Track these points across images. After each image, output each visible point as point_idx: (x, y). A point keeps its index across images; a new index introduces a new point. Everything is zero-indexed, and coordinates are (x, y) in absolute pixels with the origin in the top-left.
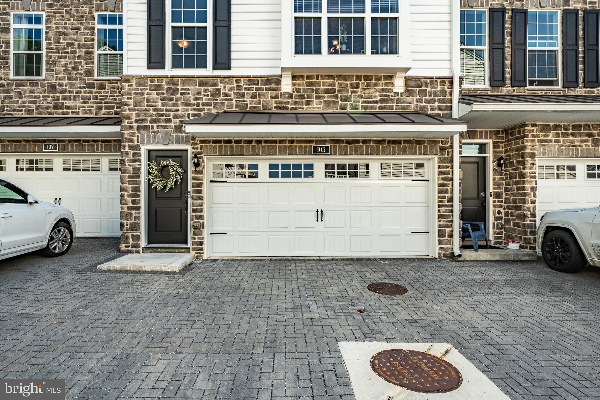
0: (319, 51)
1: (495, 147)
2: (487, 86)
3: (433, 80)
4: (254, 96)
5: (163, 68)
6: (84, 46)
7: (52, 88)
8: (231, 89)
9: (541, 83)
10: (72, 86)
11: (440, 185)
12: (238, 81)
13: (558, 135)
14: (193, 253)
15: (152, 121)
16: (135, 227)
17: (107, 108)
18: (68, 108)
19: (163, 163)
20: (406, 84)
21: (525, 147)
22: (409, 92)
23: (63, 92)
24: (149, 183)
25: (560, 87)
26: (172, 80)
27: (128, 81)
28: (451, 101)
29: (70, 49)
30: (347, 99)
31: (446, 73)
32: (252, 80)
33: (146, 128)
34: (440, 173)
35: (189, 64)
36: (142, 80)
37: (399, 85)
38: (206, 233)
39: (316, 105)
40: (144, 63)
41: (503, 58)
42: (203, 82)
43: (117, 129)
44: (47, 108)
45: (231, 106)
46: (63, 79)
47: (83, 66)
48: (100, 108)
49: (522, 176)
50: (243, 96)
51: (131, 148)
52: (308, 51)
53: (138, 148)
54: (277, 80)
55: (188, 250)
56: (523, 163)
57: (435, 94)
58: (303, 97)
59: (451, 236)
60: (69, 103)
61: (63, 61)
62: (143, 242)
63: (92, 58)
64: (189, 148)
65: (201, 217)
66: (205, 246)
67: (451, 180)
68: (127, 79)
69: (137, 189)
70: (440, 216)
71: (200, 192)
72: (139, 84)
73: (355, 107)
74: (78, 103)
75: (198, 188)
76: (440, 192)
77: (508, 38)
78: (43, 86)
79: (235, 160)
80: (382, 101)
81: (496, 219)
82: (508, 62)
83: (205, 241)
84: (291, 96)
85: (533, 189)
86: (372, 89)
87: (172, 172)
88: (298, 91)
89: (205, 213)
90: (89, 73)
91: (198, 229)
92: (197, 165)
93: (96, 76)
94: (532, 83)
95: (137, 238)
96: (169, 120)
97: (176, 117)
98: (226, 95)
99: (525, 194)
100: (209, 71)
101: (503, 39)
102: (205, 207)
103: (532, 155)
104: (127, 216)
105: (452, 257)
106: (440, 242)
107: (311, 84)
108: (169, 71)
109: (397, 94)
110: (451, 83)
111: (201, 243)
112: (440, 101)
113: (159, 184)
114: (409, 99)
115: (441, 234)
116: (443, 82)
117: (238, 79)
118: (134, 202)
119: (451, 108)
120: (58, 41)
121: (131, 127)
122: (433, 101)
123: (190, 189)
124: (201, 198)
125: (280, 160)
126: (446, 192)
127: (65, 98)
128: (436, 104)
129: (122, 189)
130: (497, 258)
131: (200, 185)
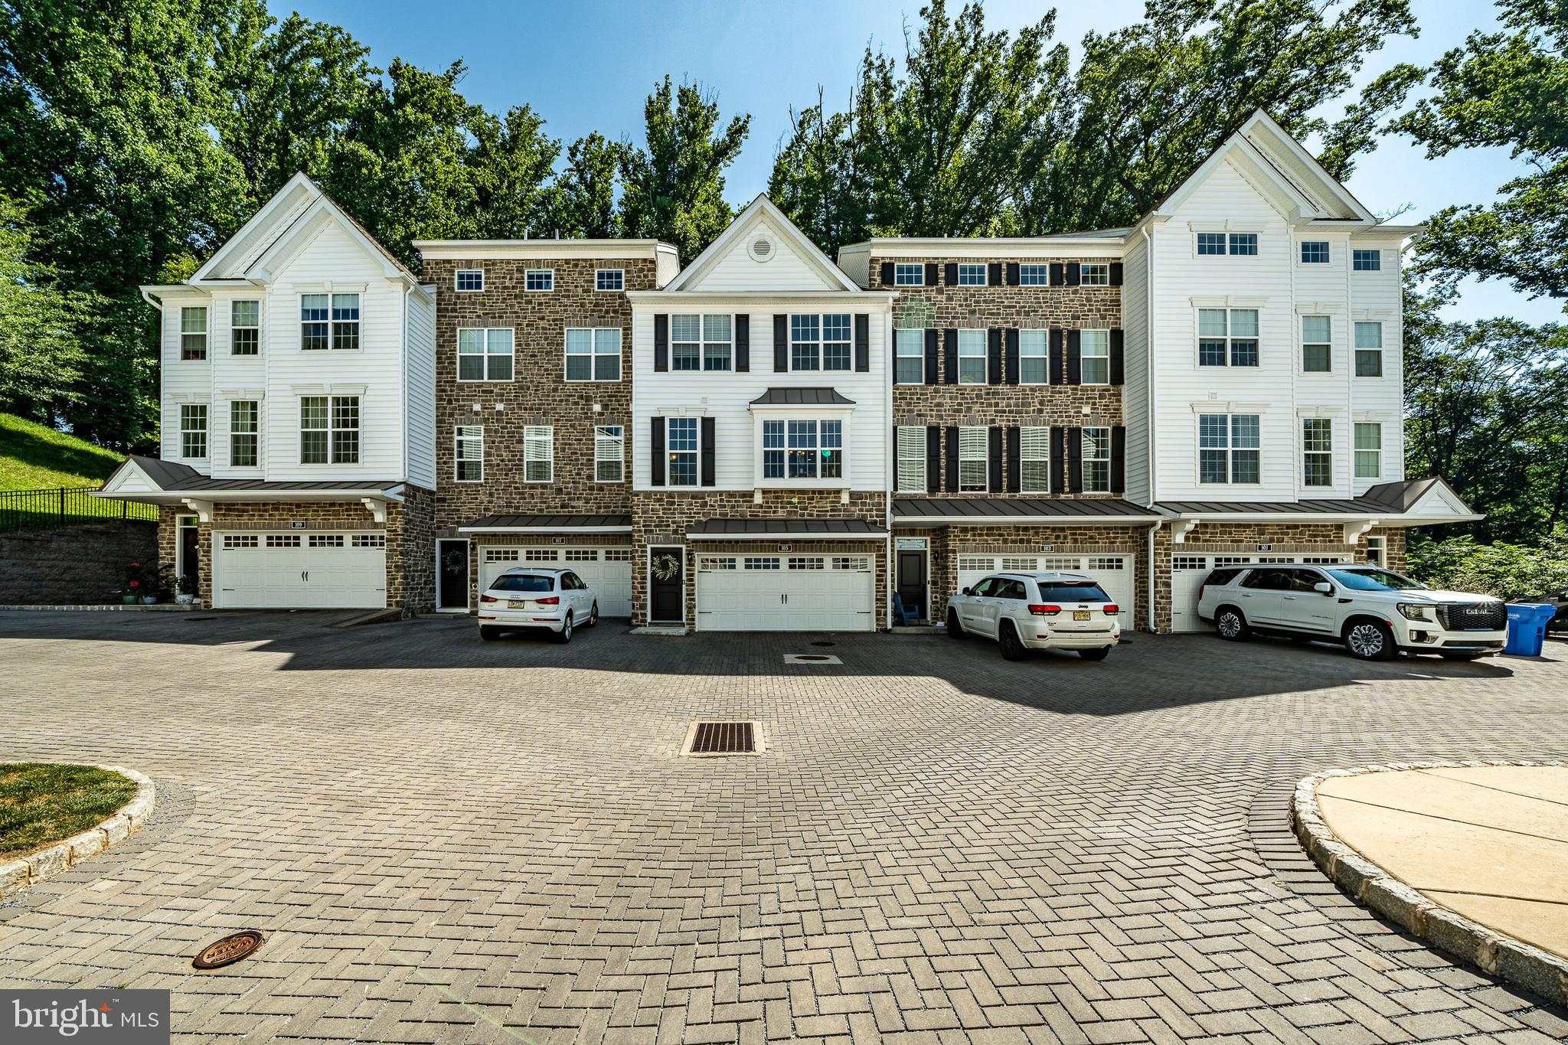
0: (782, 475)
1: (932, 542)
2: (925, 492)
3: (872, 495)
4: (733, 507)
5: (664, 484)
6: (586, 454)
7: (559, 491)
8: (716, 501)
9: (973, 488)
10: (576, 488)
11: (877, 575)
12: (721, 495)
13: (974, 535)
14: (687, 627)
15: (656, 526)
16: (643, 607)
17: (605, 507)
18: (573, 507)
19: (664, 558)
20: (851, 498)
21: (948, 545)
22: (853, 504)
23: (568, 493)
24: (653, 574)
25: (987, 492)
26: (671, 495)
27: (637, 495)
28: (885, 510)
29: (574, 457)
30: (806, 509)
31: (881, 489)
32: (731, 494)
33: (652, 531)
34: (877, 566)
35: (683, 482)
36: (647, 495)
37: (845, 499)
38: (696, 611)
39: (781, 514)
40: (650, 481)
41: (939, 467)
42: (695, 496)
43: (629, 528)
44: (556, 507)
45: (715, 514)
46: (569, 483)
47: (585, 473)
48: (600, 508)
49: (947, 567)
50: (725, 506)
51: (639, 546)
52: (774, 476)
53: (645, 546)
54: (751, 494)
55: (683, 625)
56: (947, 557)
57: (873, 505)
58: (771, 507)
59: (885, 615)
60: (573, 503)
61: (568, 468)
62: (649, 619)
63: (592, 465)
64: (684, 547)
65: (693, 600)
66: (696, 622)
67: (885, 571)
68: (637, 494)
69: (645, 578)
70: (877, 600)
71: (692, 580)
72: (645, 497)
73: (811, 515)
74: (581, 503)
75: (691, 576)
76: (877, 581)
77: (943, 451)
78: (552, 488)
79: (718, 556)
80: (832, 510)
81: (933, 603)
82: (943, 471)
83: (696, 618)
84: (761, 506)
85: (955, 578)
86: (824, 501)
87: (671, 565)
88: (767, 503)
89: (696, 597)
90: (590, 477)
91: (691, 609)
92: (690, 560)
93: (596, 481)
94: (964, 488)
95: (645, 615)
96: (669, 526)
97: (673, 522)
98: (711, 506)
99: (948, 583)
100: (698, 487)
101: (939, 452)
102: (696, 591)
103: (954, 552)
104: (637, 598)
105: (887, 631)
106: (877, 620)
107: (777, 497)
108: (668, 487)
109: (843, 505)
110: (885, 496)
111: (693, 620)
112: (877, 510)
113: (660, 574)
114: (853, 509)
115: (878, 613)
116: (879, 496)
117: (721, 493)
118: (642, 588)
119: (885, 516)
120: (564, 450)
121: (640, 531)
122: (872, 510)
123: (684, 578)
124: (693, 585)
125: (753, 556)
126: (882, 581)
127: (570, 499)
128: (874, 513)
129: (633, 578)
130: (921, 632)
131: (692, 575)
